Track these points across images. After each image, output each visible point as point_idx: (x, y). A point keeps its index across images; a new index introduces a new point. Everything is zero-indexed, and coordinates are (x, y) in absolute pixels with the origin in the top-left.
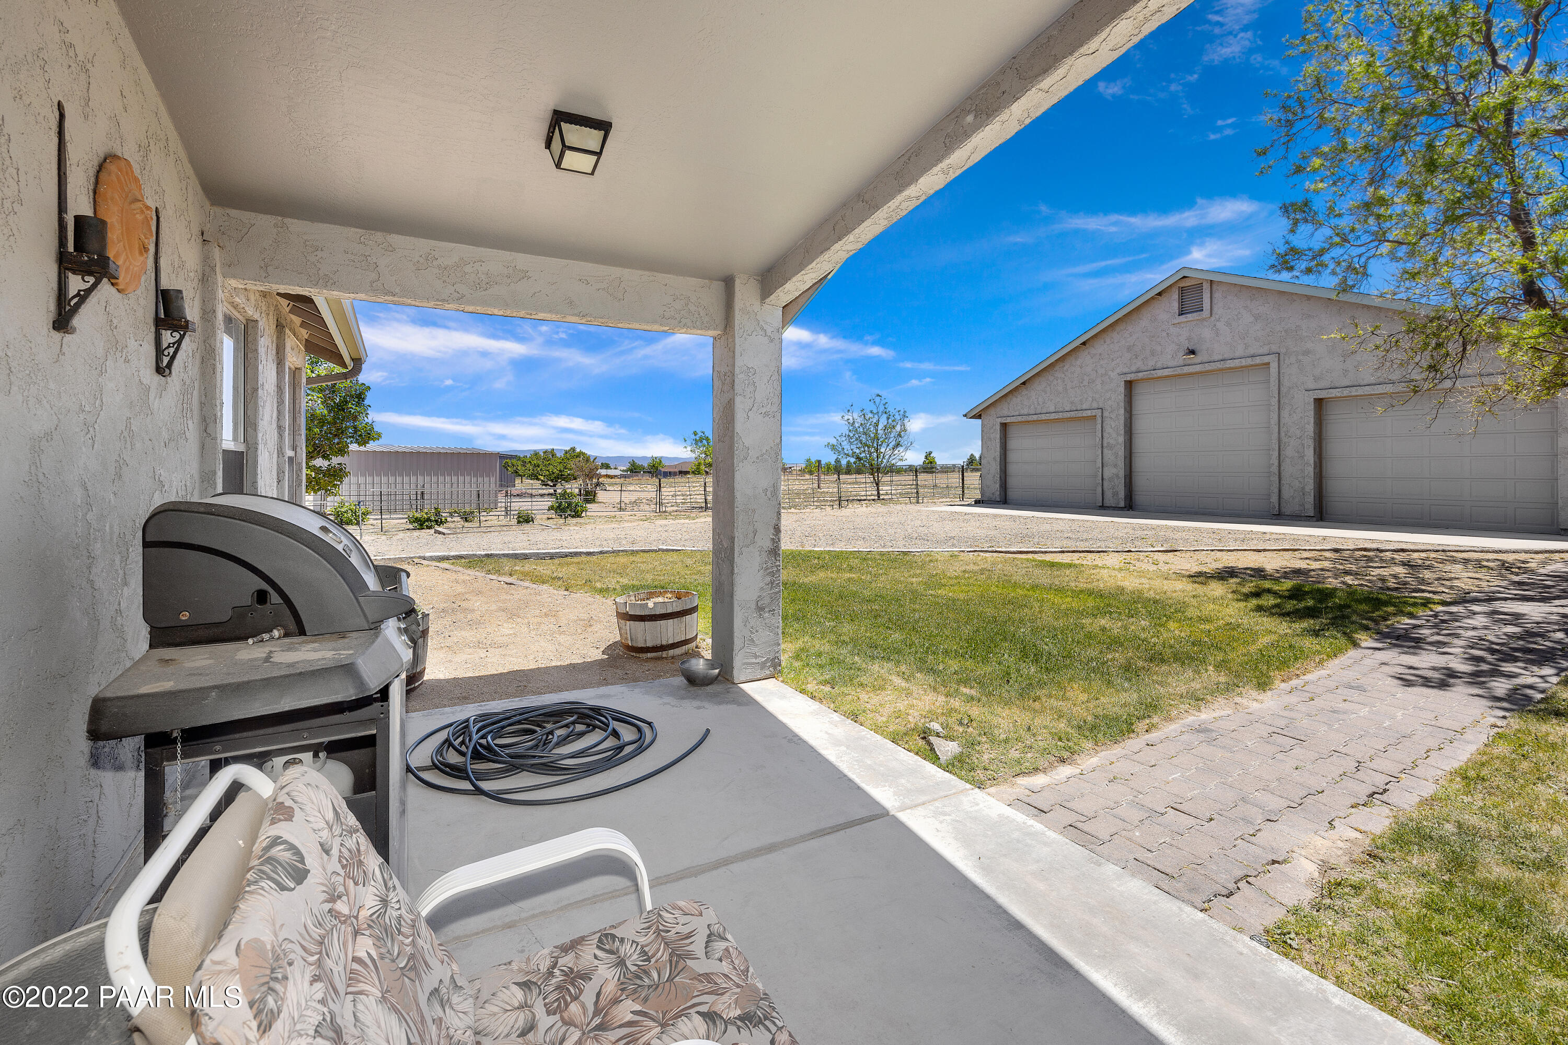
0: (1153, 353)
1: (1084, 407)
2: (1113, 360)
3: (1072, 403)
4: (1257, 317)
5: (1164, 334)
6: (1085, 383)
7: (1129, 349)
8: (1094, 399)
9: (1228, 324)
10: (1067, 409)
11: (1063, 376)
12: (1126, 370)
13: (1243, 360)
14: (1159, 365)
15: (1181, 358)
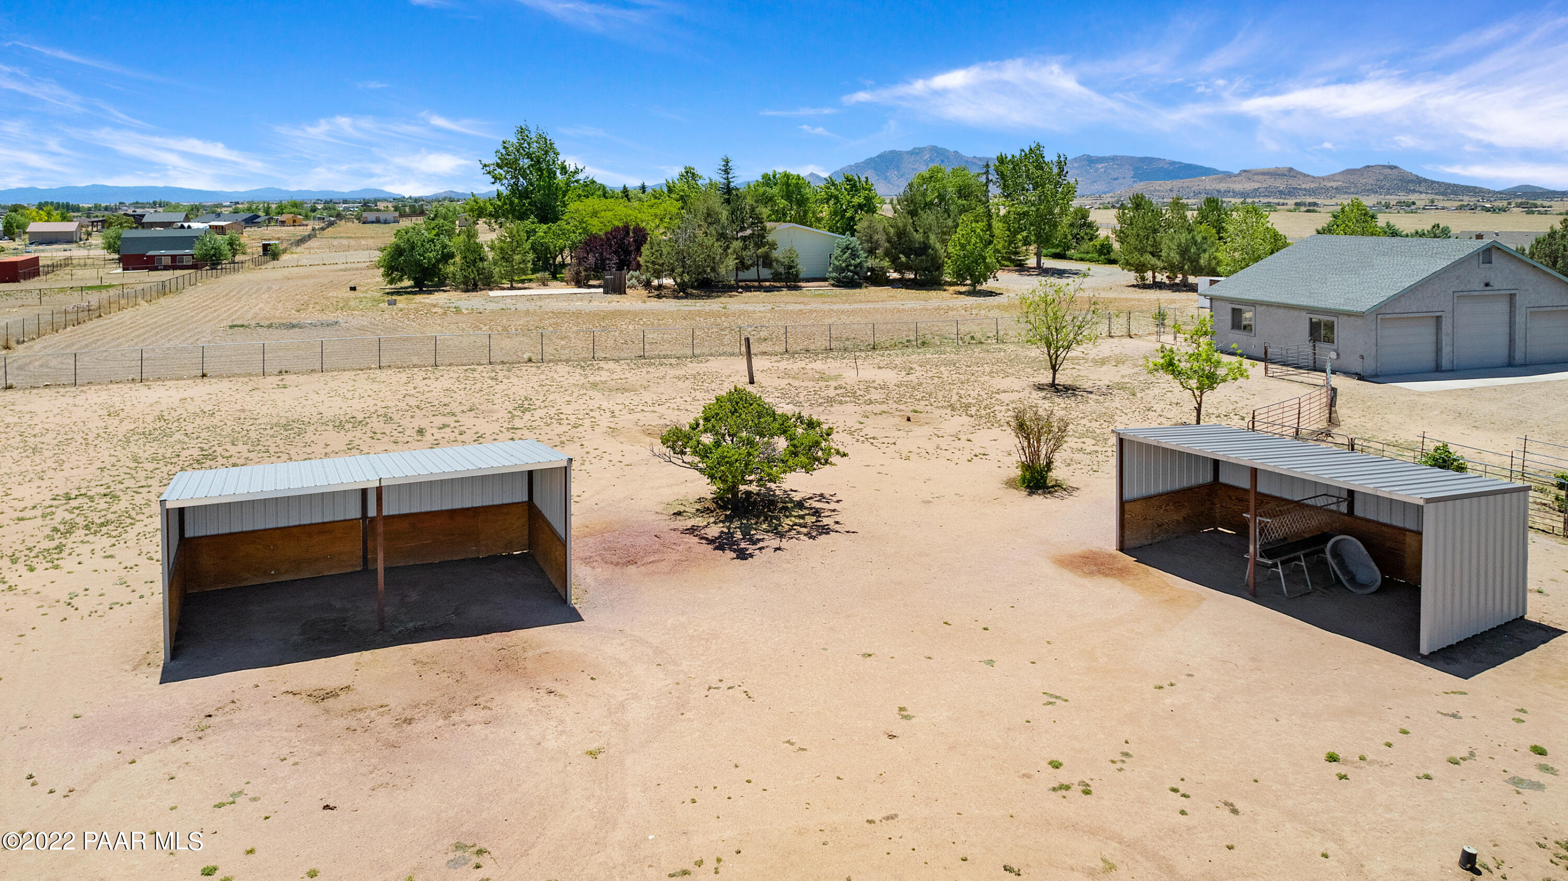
1: (1434, 310)
3: (1427, 307)
6: (1435, 295)
8: (1439, 305)
10: (1425, 310)
11: (1421, 289)
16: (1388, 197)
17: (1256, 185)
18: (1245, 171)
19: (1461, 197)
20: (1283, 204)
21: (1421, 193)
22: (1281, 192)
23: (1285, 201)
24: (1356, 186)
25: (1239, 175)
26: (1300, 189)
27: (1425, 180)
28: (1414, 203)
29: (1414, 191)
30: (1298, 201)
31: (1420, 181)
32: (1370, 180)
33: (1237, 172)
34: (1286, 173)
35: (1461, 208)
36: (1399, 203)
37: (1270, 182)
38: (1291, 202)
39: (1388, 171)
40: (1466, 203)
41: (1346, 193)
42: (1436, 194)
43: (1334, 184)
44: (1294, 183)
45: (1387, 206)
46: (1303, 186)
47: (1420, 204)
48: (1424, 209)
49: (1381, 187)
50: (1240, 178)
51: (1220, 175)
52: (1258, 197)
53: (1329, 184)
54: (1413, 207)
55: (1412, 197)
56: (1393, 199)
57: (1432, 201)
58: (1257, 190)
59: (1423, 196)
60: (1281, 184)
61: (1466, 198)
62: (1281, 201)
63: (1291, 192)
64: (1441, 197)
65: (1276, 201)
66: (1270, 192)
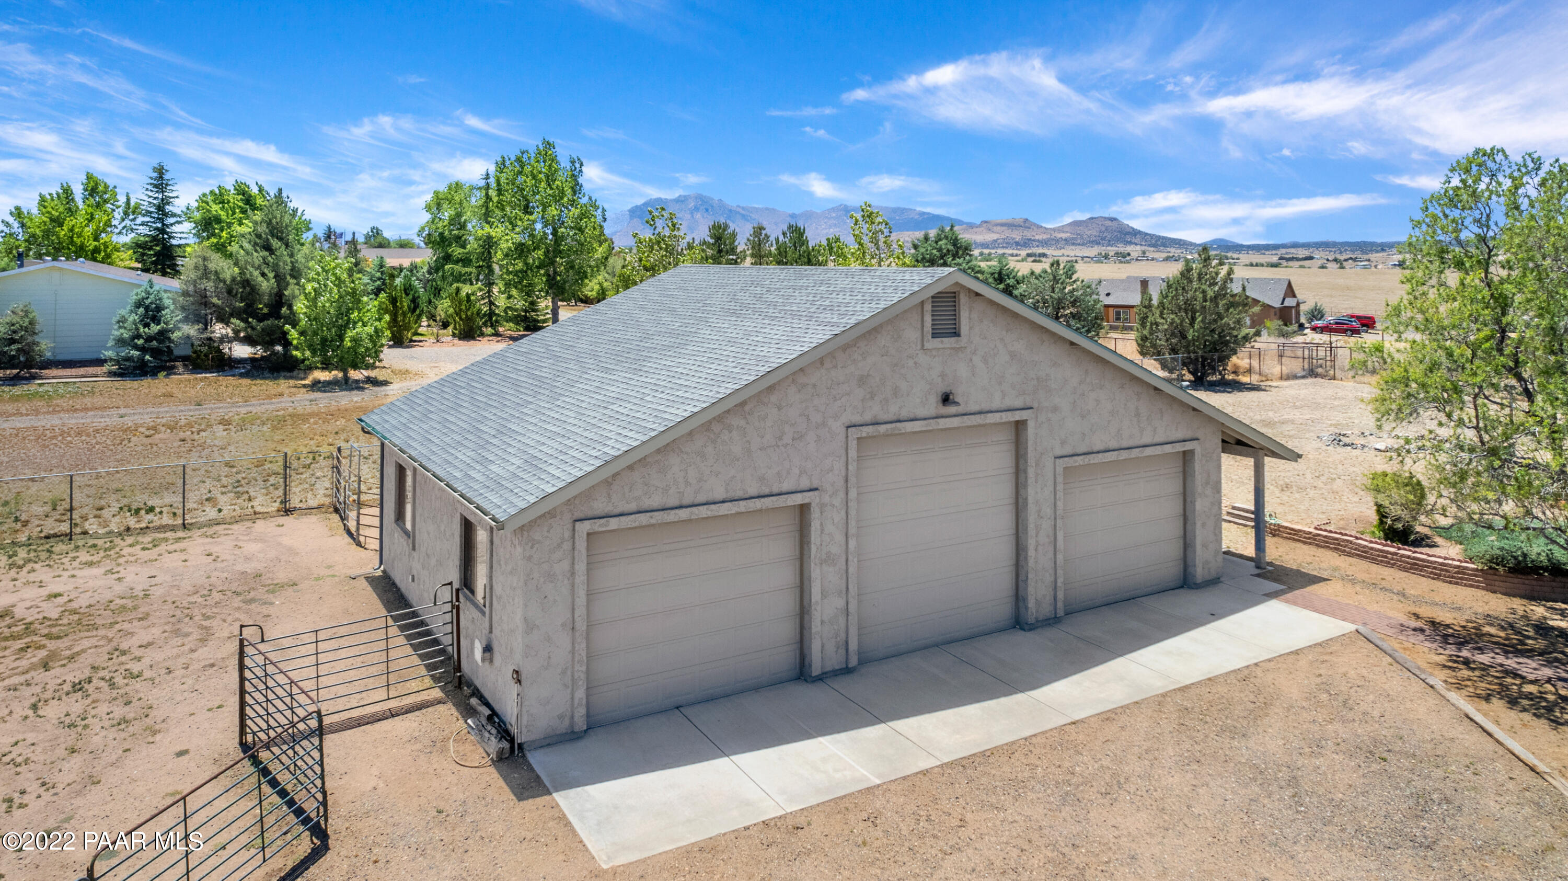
0: (896, 392)
1: (785, 487)
2: (835, 399)
3: (762, 479)
4: (1013, 355)
5: (911, 363)
6: (787, 439)
7: (862, 381)
8: (803, 472)
9: (985, 360)
10: (752, 491)
11: (742, 423)
12: (857, 419)
13: (1003, 414)
14: (904, 414)
15: (933, 406)
16: (1109, 248)
17: (995, 236)
18: (986, 222)
19: (1168, 249)
20: (1017, 255)
21: (1136, 244)
22: (1017, 244)
23: (1018, 252)
24: (1082, 238)
25: (980, 226)
26: (1034, 240)
27: (1140, 232)
28: (1129, 254)
29: (1131, 243)
30: (1030, 252)
31: (1135, 233)
32: (1093, 232)
33: (979, 223)
34: (1022, 224)
35: (1167, 259)
36: (1117, 254)
37: (1007, 233)
38: (1023, 253)
39: (1109, 223)
40: (1171, 255)
41: (1073, 244)
42: (1149, 246)
43: (1064, 236)
44: (1028, 234)
45: (1106, 257)
46: (1037, 237)
47: (1134, 255)
48: (1137, 260)
49: (1103, 239)
50: (981, 229)
51: (964, 226)
52: (997, 248)
53: (1059, 235)
54: (1128, 258)
55: (1129, 249)
56: (1112, 250)
57: (1144, 252)
58: (996, 241)
59: (1138, 248)
60: (1017, 236)
61: (1173, 250)
62: (1015, 252)
63: (1026, 243)
64: (1152, 249)
65: (1010, 252)
66: (1008, 244)
